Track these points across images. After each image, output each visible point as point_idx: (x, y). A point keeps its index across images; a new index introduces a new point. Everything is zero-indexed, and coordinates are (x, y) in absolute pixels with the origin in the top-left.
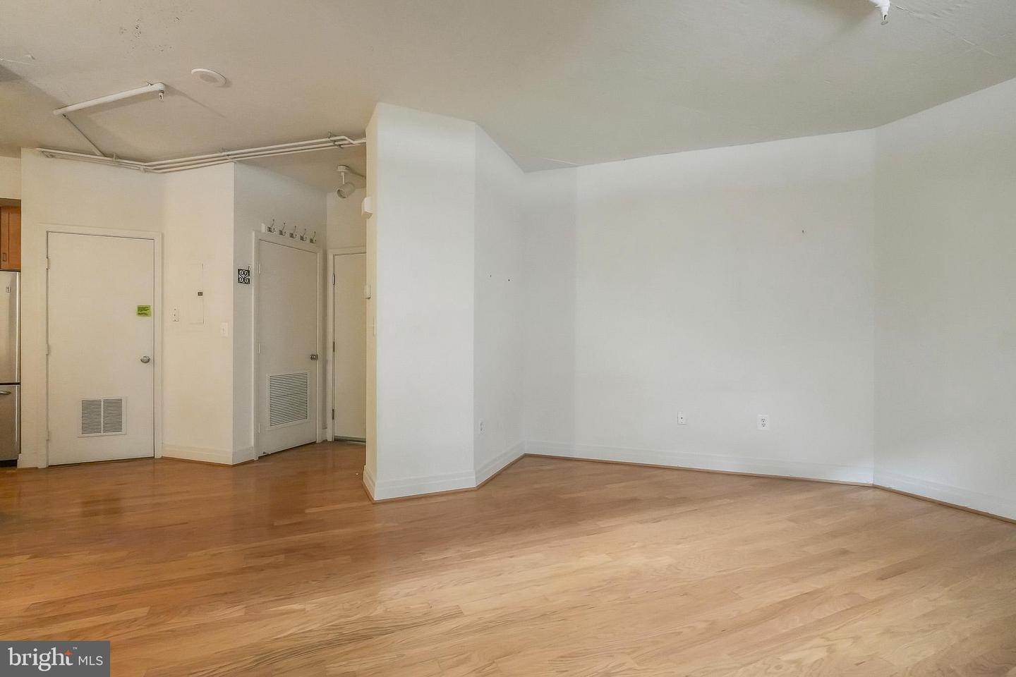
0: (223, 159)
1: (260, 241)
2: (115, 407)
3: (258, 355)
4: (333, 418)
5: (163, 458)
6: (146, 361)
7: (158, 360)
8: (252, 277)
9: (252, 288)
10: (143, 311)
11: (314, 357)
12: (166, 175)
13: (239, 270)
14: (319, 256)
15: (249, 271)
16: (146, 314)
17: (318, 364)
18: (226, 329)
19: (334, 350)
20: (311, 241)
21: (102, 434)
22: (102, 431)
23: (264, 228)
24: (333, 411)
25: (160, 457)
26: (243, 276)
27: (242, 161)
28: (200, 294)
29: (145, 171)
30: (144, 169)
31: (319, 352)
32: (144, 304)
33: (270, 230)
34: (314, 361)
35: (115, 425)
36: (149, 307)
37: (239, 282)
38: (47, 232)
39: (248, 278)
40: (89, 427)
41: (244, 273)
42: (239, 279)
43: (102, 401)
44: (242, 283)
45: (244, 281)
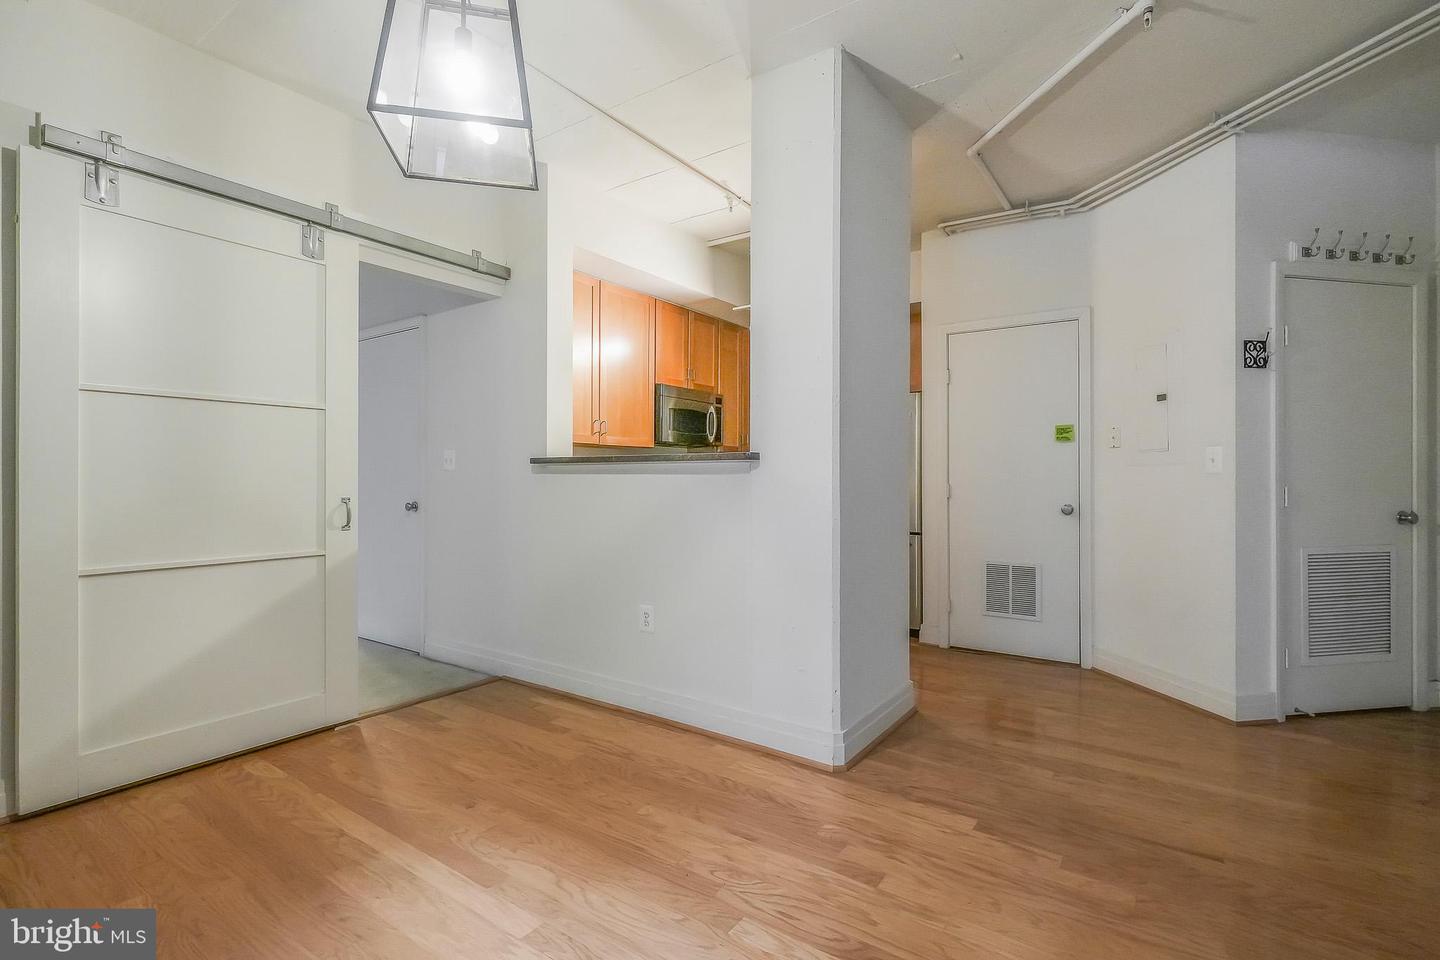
0: (1217, 135)
1: (1287, 277)
2: (1026, 576)
3: (1283, 512)
5: (1094, 670)
6: (1068, 512)
7: (1085, 511)
8: (1272, 353)
9: (1271, 377)
10: (1063, 434)
11: (1407, 519)
12: (1096, 210)
13: (1246, 343)
14: (1417, 291)
15: (1265, 343)
16: (1068, 439)
17: (1417, 532)
18: (1220, 458)
20: (1401, 260)
21: (1010, 615)
22: (1010, 612)
23: (1293, 252)
25: (1088, 667)
26: (1255, 355)
27: (1249, 128)
28: (1162, 398)
29: (1068, 213)
30: (1066, 210)
31: (1417, 506)
32: (1064, 423)
33: (1307, 253)
34: (1407, 528)
35: (1027, 607)
36: (1073, 426)
37: (1246, 365)
38: (948, 335)
39: (1262, 356)
40: (996, 603)
41: (1255, 348)
42: (1246, 359)
43: (1011, 568)
44: (1251, 367)
45: (1255, 362)
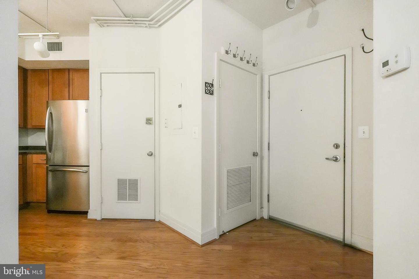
1: (220, 61)
2: (134, 184)
3: (219, 154)
4: (268, 201)
5: (159, 222)
6: (151, 154)
7: (157, 154)
8: (215, 89)
9: (215, 99)
10: (149, 121)
11: (255, 154)
13: (206, 83)
14: (258, 77)
15: (212, 85)
16: (150, 124)
17: (258, 158)
18: (197, 132)
19: (269, 149)
20: (254, 65)
21: (128, 201)
22: (128, 200)
23: (223, 52)
24: (268, 195)
25: (158, 220)
26: (209, 89)
28: (180, 106)
29: (150, 27)
31: (258, 151)
32: (149, 116)
33: (227, 52)
34: (255, 157)
35: (134, 197)
36: (152, 118)
37: (206, 93)
38: (101, 74)
39: (212, 90)
40: (121, 196)
41: (209, 86)
42: (206, 90)
43: (128, 180)
44: (208, 94)
45: (209, 92)
